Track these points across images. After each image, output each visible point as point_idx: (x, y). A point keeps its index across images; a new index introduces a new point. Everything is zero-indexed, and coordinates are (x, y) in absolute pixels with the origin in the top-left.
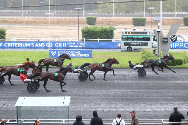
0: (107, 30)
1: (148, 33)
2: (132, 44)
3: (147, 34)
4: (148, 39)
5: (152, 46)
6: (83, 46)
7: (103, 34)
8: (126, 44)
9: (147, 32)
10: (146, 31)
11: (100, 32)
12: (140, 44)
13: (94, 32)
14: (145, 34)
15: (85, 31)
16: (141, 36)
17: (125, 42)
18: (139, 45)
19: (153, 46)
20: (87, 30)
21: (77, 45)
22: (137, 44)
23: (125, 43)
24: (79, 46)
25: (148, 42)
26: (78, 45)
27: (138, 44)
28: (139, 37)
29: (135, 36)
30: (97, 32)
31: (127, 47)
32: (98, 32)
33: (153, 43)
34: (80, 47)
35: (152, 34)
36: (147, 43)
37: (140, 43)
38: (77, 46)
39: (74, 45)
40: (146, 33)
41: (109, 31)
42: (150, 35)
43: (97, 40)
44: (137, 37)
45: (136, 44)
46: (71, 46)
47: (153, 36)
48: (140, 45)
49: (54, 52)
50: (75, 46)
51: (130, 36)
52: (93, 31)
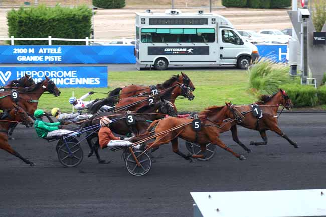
0: (75, 15)
1: (209, 21)
2: (169, 50)
3: (207, 23)
4: (211, 37)
5: (221, 55)
6: (56, 57)
7: (66, 26)
8: (152, 51)
9: (207, 19)
10: (204, 15)
11: (58, 20)
12: (189, 50)
13: (42, 20)
14: (202, 24)
15: (20, 18)
16: (189, 29)
17: (151, 45)
18: (186, 53)
19: (223, 56)
20: (23, 15)
21: (41, 54)
22: (181, 50)
23: (149, 47)
24: (46, 58)
25: (209, 44)
26: (44, 55)
27: (185, 50)
28: (186, 32)
29: (176, 29)
30: (49, 21)
31: (155, 58)
32: (54, 19)
33: (222, 48)
34: (48, 60)
35: (219, 25)
36: (208, 47)
37: (188, 48)
38: (40, 58)
39: (31, 54)
40: (204, 21)
41: (81, 17)
42: (214, 26)
43: (85, 42)
44: (180, 32)
45: (178, 50)
46: (23, 58)
47: (221, 29)
48: (190, 54)
49: (6, 74)
50: (34, 58)
51: (163, 29)
52: (40, 18)
